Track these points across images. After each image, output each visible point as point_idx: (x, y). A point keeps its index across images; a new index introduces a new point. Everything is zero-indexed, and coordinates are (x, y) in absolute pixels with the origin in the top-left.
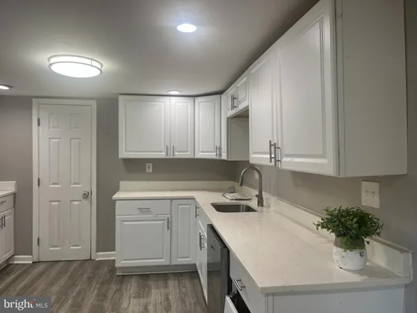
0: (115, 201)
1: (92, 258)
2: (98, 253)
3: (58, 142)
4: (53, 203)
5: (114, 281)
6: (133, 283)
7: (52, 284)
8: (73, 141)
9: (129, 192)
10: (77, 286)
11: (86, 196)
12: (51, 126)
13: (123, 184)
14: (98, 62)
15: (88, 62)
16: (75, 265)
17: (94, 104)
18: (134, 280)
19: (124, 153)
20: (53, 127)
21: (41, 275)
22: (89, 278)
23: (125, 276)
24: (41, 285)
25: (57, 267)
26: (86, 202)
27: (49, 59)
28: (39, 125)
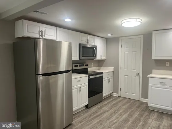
0: (148, 78)
1: (140, 100)
2: (142, 99)
3: (128, 53)
4: (126, 76)
5: (147, 111)
6: (155, 115)
7: (123, 105)
8: (133, 52)
9: (157, 75)
10: (132, 108)
11: (138, 75)
12: (126, 47)
13: (154, 71)
14: (140, 19)
15: (135, 20)
16: (133, 101)
17: (142, 36)
18: (156, 113)
19: (154, 57)
20: (126, 48)
21: (120, 101)
22: (137, 107)
23: (153, 111)
24: (120, 104)
25: (126, 100)
26: (137, 77)
27: (121, 22)
28: (121, 47)
